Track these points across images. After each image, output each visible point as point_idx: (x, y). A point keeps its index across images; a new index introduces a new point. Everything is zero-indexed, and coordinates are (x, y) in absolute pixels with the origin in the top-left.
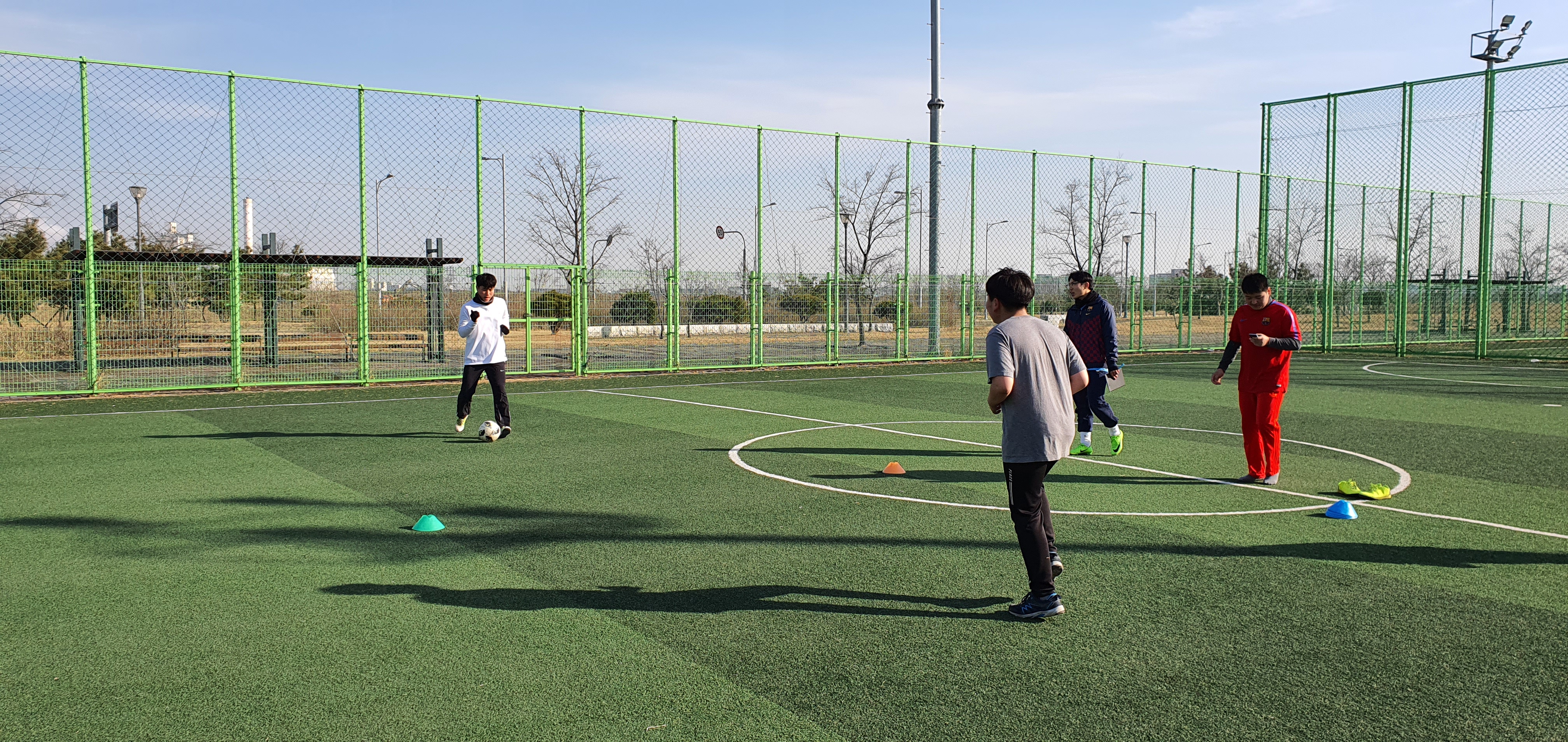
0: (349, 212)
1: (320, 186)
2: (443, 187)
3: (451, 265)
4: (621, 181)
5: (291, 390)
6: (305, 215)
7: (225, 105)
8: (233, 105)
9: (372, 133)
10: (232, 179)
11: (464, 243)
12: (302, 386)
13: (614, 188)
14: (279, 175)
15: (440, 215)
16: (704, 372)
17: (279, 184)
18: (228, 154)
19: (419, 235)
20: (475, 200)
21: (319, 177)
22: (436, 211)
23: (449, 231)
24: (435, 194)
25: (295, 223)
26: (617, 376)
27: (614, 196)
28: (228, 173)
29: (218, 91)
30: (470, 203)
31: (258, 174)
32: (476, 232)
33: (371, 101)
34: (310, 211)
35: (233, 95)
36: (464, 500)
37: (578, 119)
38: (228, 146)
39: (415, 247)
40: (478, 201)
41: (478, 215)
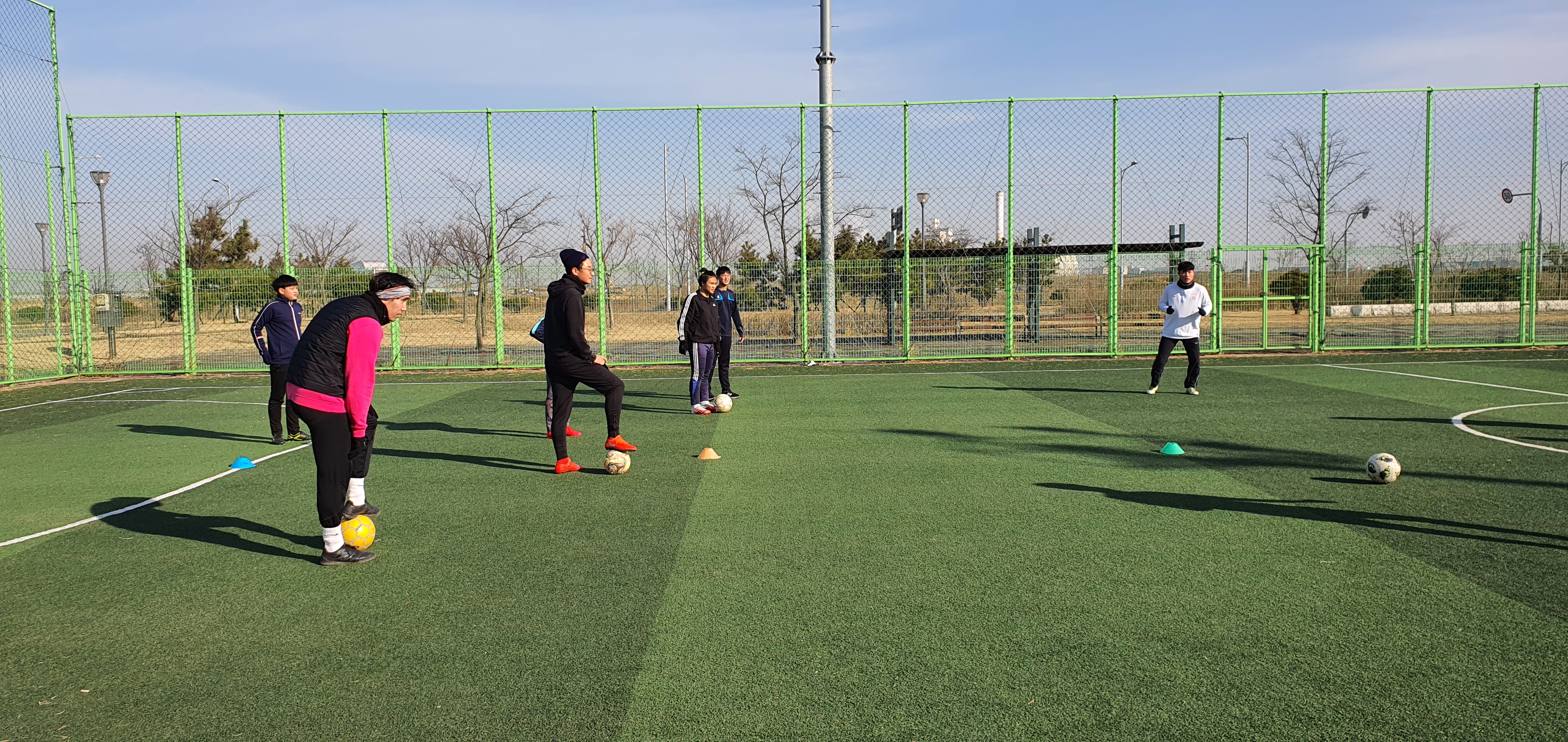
0: (1103, 207)
1: (1079, 186)
2: (1187, 179)
3: (1192, 249)
4: (1369, 155)
5: (1052, 360)
6: (1066, 212)
7: (1006, 126)
8: (1012, 125)
9: (1124, 137)
10: (1010, 186)
11: (1205, 228)
12: (1061, 357)
13: (1361, 163)
14: (1046, 180)
15: (1183, 204)
16: (1458, 351)
17: (1046, 187)
18: (1007, 166)
19: (1164, 224)
20: (1216, 188)
21: (1079, 179)
22: (1179, 201)
23: (1191, 218)
24: (1179, 186)
25: (1058, 219)
26: (1357, 353)
27: (1361, 170)
28: (1006, 181)
29: (1000, 115)
30: (1211, 192)
31: (1029, 181)
32: (1216, 218)
33: (1124, 108)
34: (1071, 208)
35: (1012, 117)
36: (1200, 437)
37: (1320, 102)
38: (1007, 159)
39: (1160, 235)
40: (1219, 189)
41: (1219, 202)
